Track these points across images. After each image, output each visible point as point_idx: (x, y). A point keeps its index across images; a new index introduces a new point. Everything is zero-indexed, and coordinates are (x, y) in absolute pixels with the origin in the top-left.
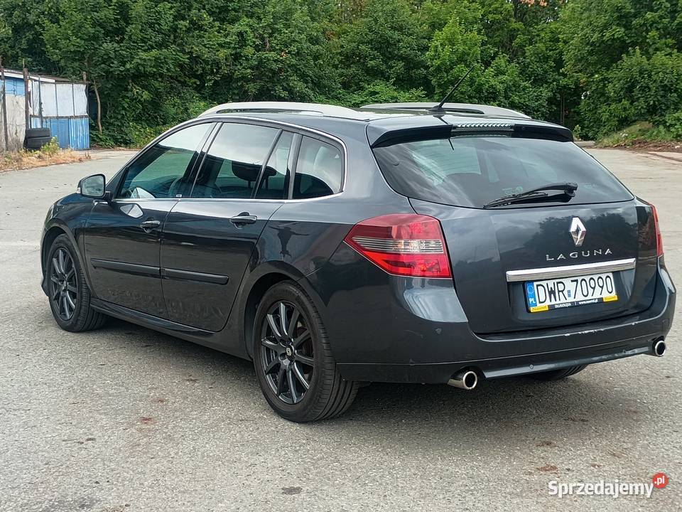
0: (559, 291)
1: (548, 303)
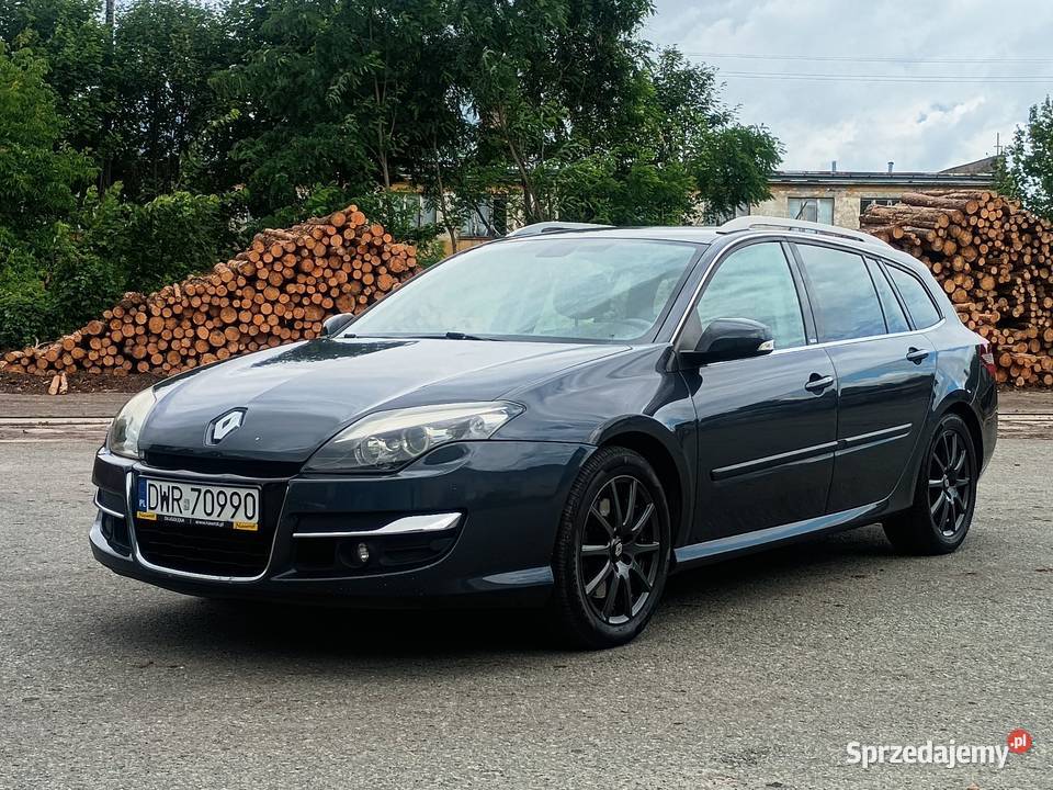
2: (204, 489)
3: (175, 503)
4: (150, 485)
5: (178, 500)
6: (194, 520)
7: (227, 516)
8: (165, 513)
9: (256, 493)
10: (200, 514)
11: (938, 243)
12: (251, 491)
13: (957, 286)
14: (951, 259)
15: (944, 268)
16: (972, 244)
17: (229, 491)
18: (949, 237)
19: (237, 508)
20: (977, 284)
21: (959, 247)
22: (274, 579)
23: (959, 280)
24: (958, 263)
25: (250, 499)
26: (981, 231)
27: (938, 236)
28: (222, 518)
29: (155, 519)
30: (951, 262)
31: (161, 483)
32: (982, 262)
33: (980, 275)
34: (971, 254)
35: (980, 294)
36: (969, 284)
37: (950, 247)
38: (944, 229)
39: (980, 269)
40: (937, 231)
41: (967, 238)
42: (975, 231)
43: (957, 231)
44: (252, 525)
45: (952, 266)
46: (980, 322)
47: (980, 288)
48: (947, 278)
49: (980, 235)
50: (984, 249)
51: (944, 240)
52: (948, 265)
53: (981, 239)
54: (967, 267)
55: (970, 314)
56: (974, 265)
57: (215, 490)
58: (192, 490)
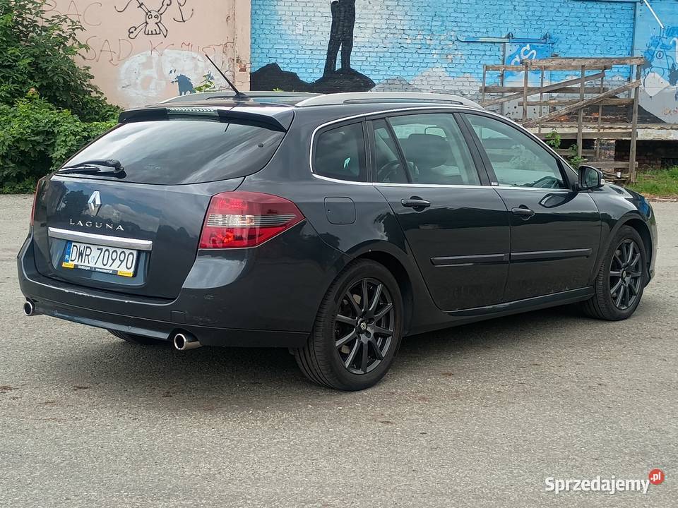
0: (86, 255)
1: (75, 262)
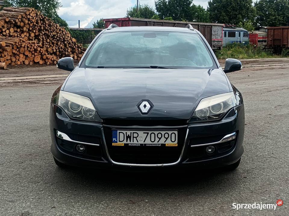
2: (150, 132)
3: (135, 139)
4: (119, 133)
5: (136, 137)
6: (145, 144)
7: (162, 141)
8: (129, 142)
9: (176, 132)
10: (148, 142)
11: (19, 23)
12: (174, 132)
13: (25, 36)
14: (22, 28)
15: (21, 30)
16: (28, 23)
17: (163, 133)
18: (22, 21)
19: (167, 139)
20: (30, 35)
21: (25, 24)
22: (184, 162)
23: (25, 34)
24: (25, 29)
25: (173, 135)
26: (30, 20)
27: (19, 21)
28: (160, 143)
29: (123, 145)
30: (23, 29)
31: (126, 131)
32: (31, 29)
33: (31, 33)
34: (28, 26)
35: (31, 38)
36: (28, 35)
37: (22, 24)
38: (21, 19)
39: (30, 31)
40: (19, 19)
41: (27, 22)
42: (29, 20)
43: (24, 19)
44: (175, 144)
45: (23, 30)
46: (37, 47)
47: (31, 36)
48: (22, 33)
49: (30, 21)
50: (31, 25)
51: (20, 22)
52: (22, 29)
53: (31, 22)
54: (27, 30)
55: (35, 44)
56: (29, 29)
57: (156, 133)
58: (144, 133)
